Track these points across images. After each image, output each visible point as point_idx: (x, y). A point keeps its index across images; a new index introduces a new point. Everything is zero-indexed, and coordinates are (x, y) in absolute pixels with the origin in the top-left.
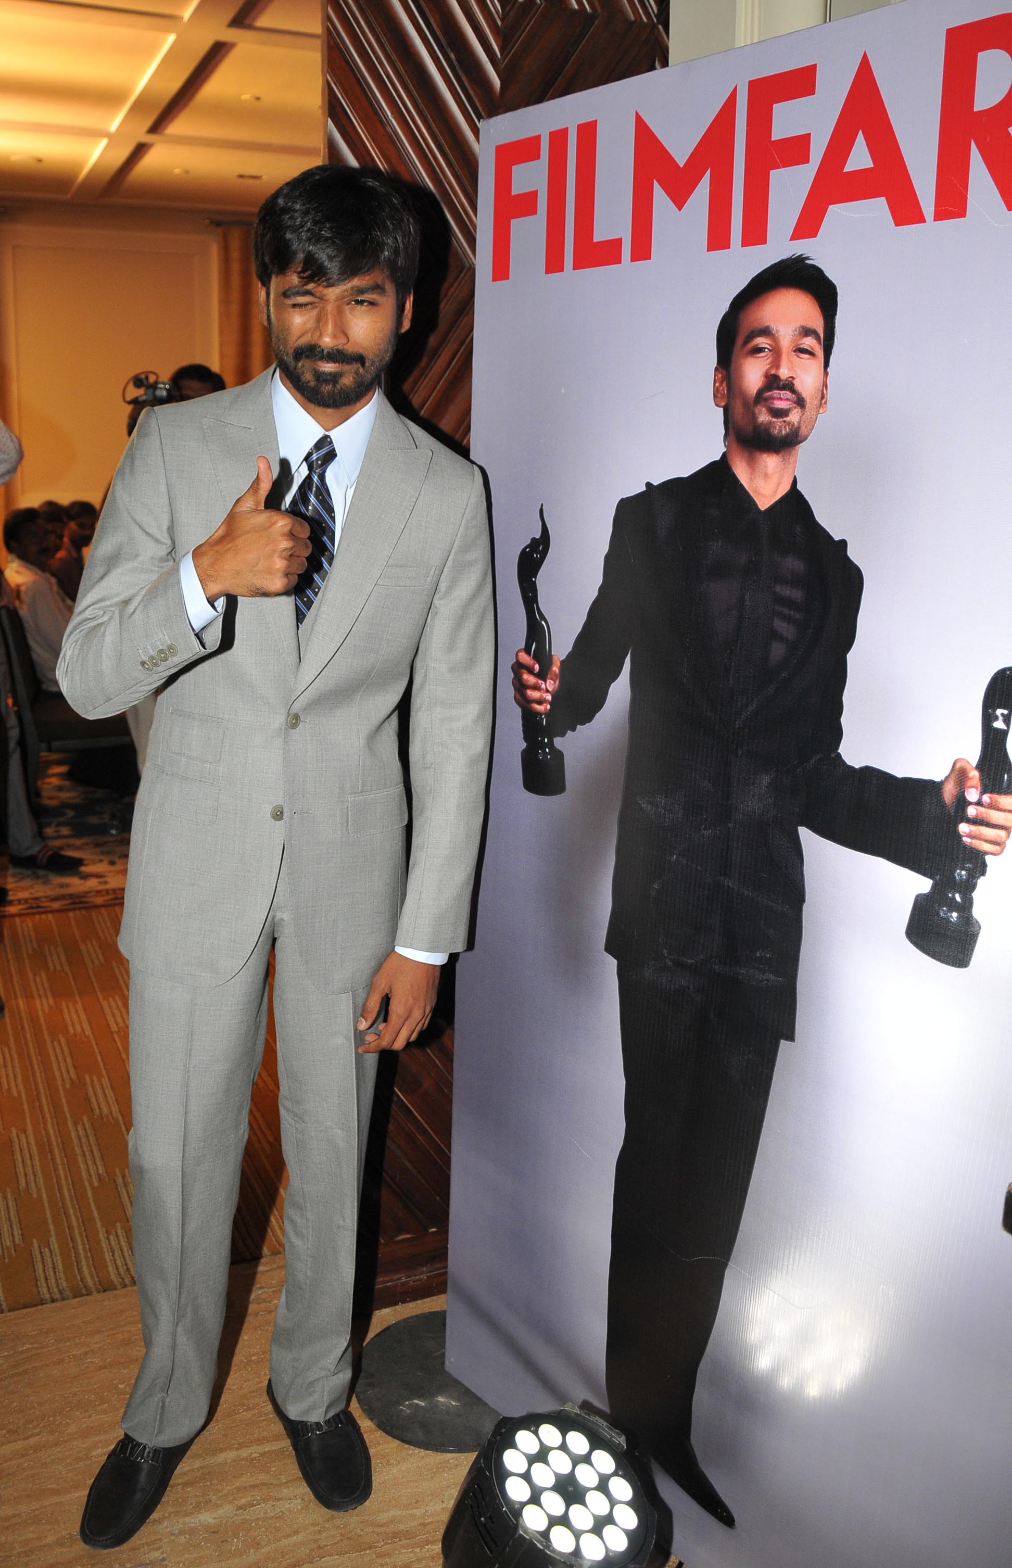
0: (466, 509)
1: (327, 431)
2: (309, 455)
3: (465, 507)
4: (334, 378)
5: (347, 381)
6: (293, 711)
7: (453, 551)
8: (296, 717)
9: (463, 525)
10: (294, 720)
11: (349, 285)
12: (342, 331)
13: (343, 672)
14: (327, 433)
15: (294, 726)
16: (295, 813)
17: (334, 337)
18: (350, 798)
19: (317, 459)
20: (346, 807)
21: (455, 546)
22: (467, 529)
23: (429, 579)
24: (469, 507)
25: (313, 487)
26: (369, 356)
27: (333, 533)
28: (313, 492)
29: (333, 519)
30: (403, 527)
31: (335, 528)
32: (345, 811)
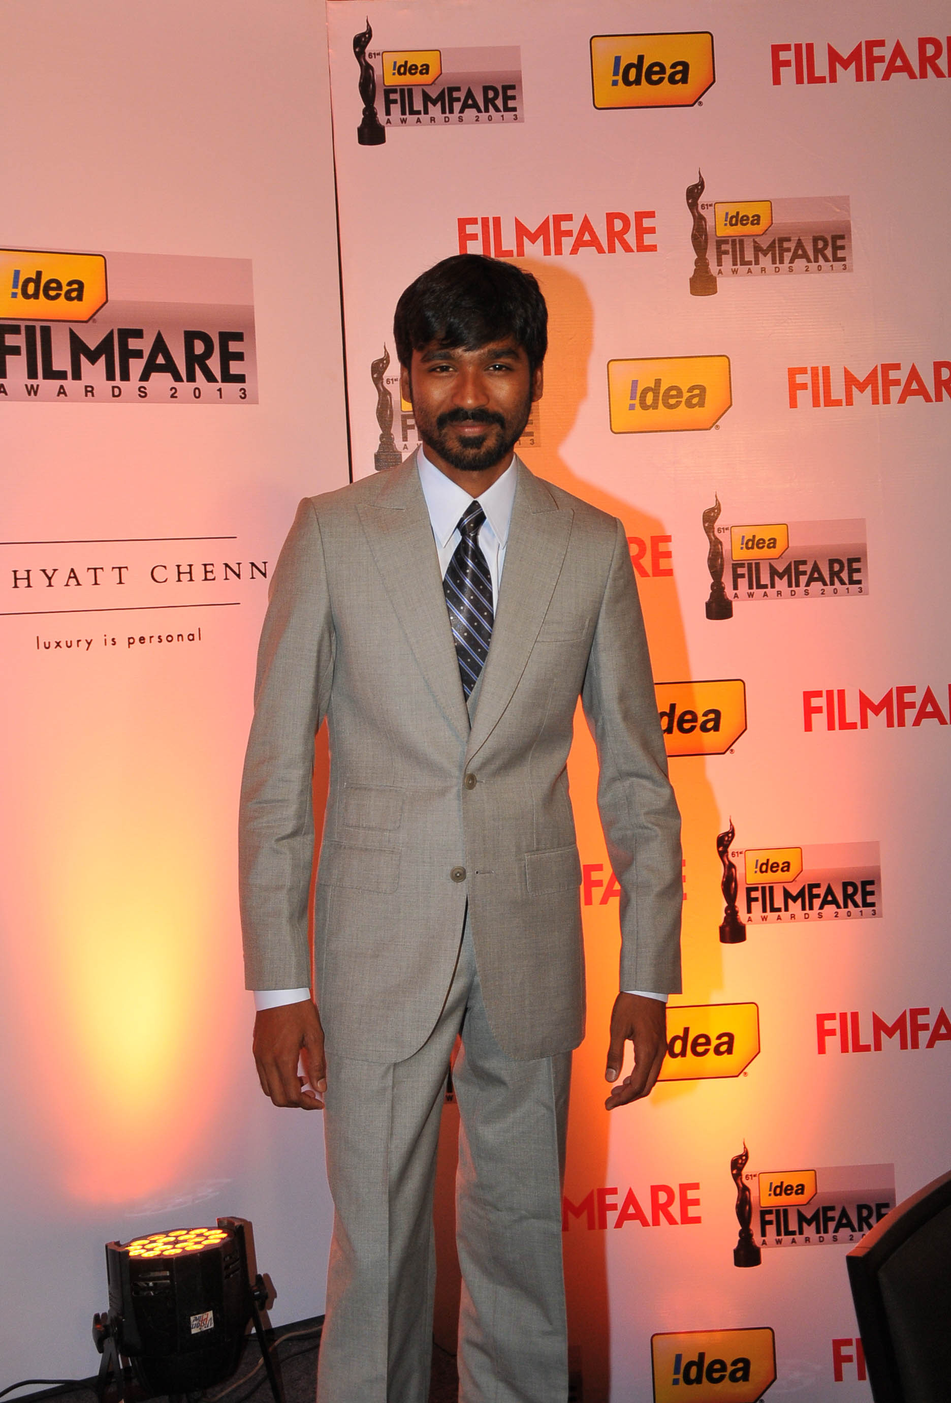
0: (612, 561)
1: (475, 498)
2: (462, 520)
3: (611, 559)
4: (477, 442)
5: (491, 443)
6: (469, 772)
7: (604, 602)
8: (472, 777)
9: (611, 576)
10: (471, 781)
11: (486, 349)
12: (482, 390)
13: (514, 730)
14: (475, 500)
15: (471, 786)
16: (477, 873)
17: (476, 398)
18: (527, 857)
19: (469, 523)
20: (523, 865)
21: (605, 597)
22: (615, 580)
23: (584, 632)
24: (615, 558)
25: (468, 551)
26: (508, 417)
27: (491, 594)
28: (469, 556)
29: (489, 580)
30: (555, 584)
31: (491, 588)
32: (523, 869)
